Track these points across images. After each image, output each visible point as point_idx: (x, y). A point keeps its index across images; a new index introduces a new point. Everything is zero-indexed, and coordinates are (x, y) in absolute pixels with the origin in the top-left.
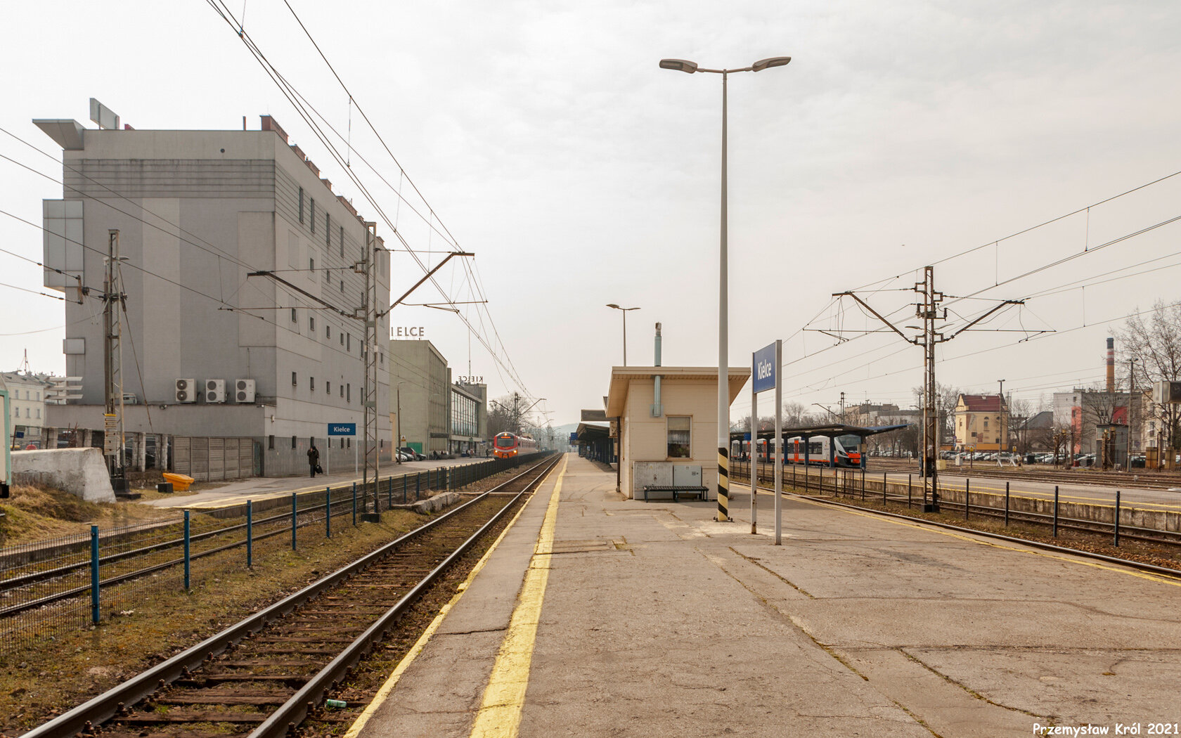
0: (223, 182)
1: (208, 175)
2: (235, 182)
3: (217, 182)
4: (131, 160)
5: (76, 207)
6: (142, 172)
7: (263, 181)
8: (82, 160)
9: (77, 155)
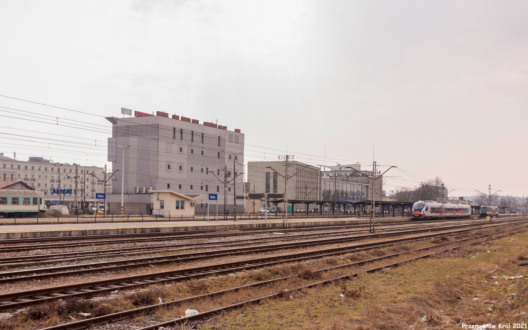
0: (147, 131)
1: (144, 129)
2: (149, 131)
3: (145, 131)
4: (127, 126)
5: (114, 140)
6: (129, 129)
7: (156, 130)
8: (116, 127)
9: (115, 125)
